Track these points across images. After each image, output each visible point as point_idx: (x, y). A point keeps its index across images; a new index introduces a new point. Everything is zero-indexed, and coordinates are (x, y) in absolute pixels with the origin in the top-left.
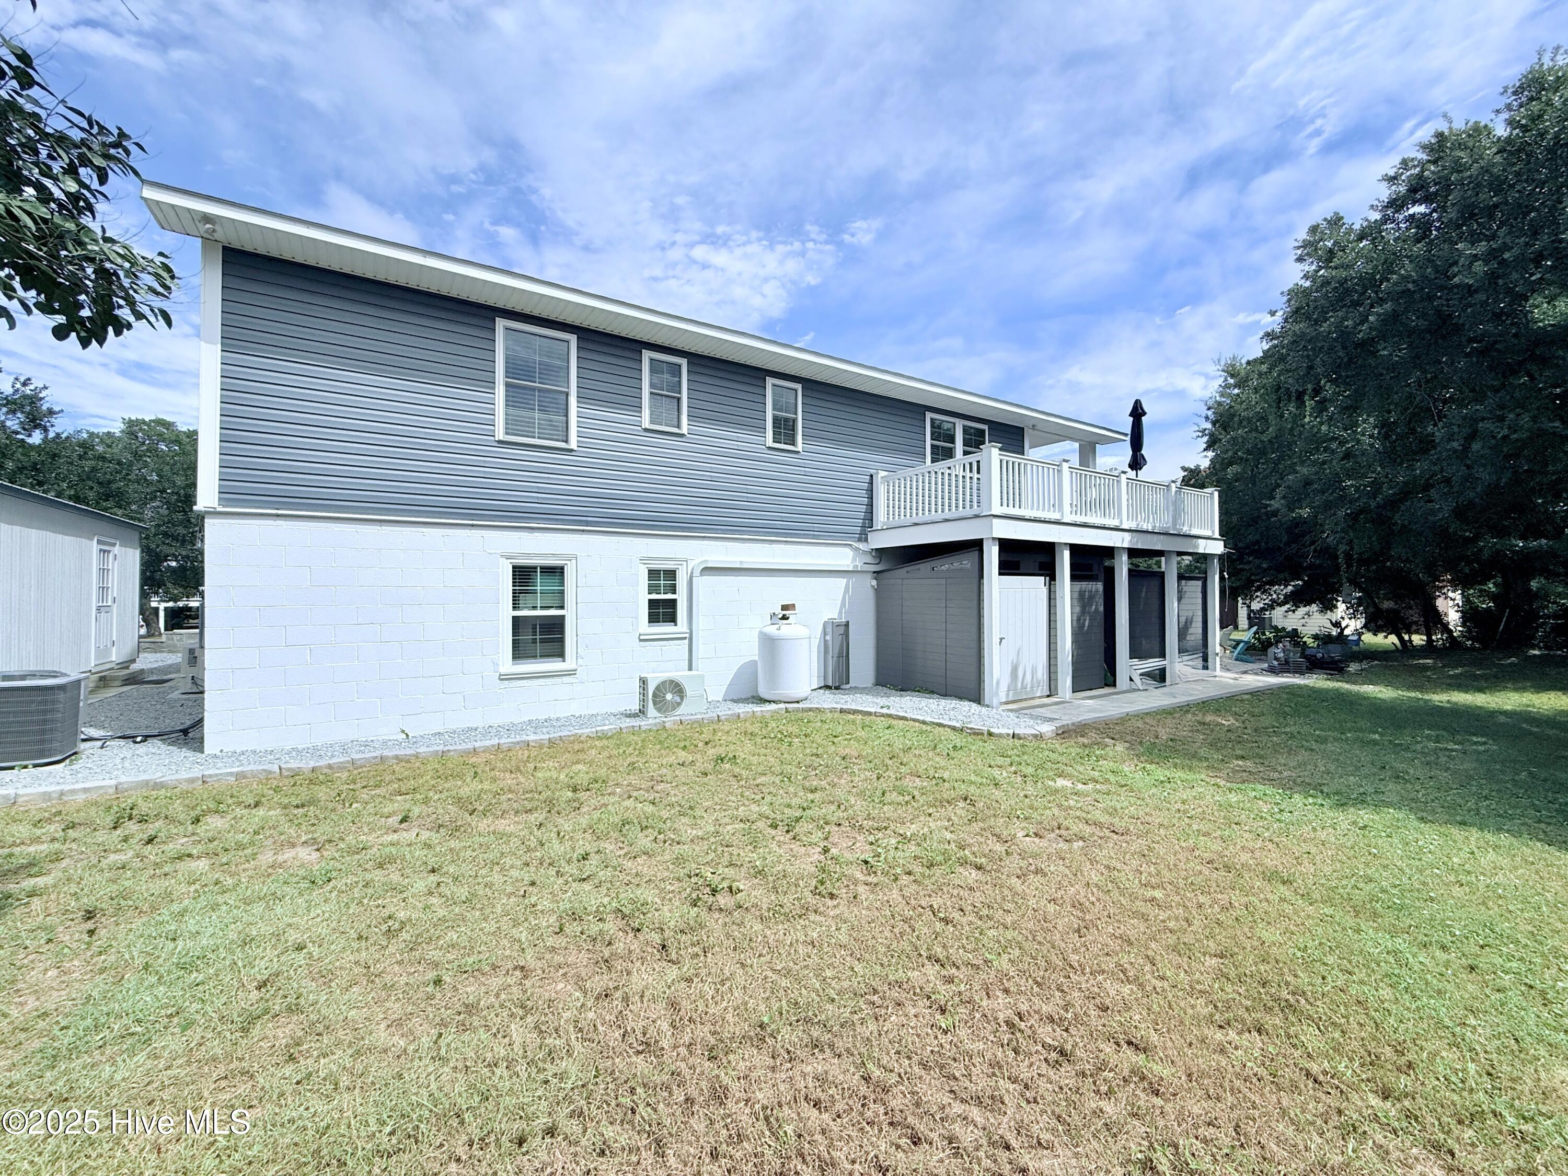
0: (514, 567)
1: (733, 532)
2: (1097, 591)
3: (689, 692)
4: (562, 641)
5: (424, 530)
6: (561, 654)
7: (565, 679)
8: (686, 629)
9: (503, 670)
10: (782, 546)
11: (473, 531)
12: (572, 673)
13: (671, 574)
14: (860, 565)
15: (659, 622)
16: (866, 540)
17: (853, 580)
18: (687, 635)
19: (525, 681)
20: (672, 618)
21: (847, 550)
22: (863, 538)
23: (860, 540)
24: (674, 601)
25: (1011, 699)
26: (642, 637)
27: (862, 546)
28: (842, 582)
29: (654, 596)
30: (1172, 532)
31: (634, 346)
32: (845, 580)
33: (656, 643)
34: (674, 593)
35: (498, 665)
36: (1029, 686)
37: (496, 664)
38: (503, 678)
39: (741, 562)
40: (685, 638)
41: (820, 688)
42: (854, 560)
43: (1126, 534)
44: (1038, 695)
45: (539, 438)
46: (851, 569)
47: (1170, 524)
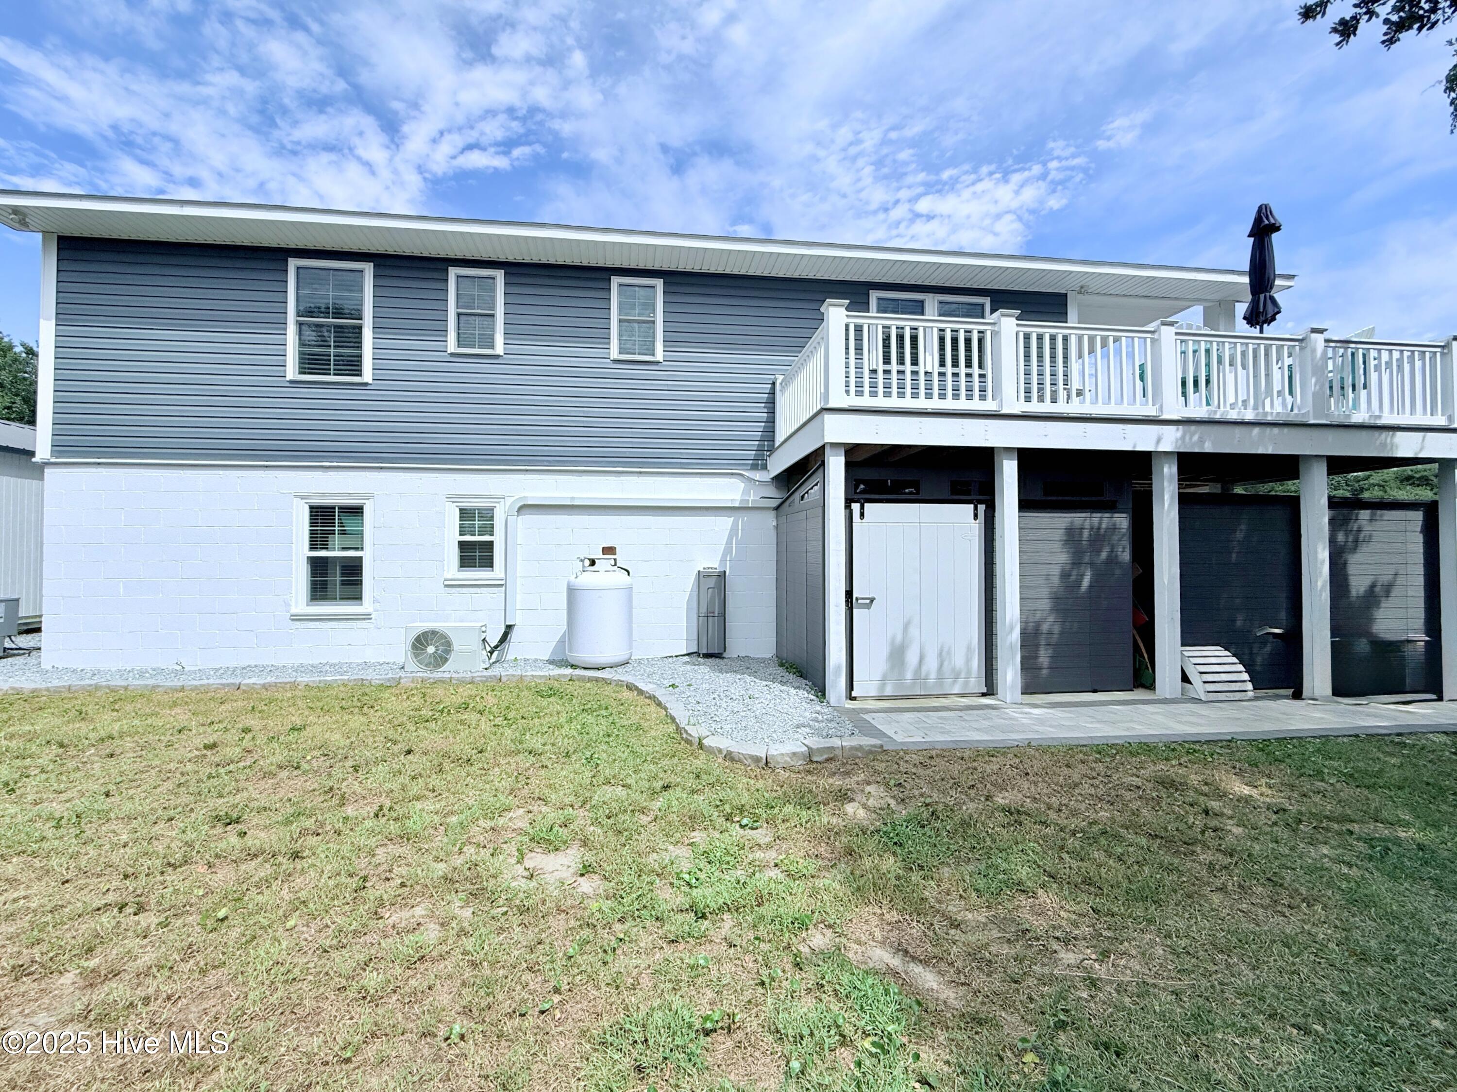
0: (312, 508)
1: (563, 463)
2: (1114, 528)
3: (456, 646)
4: (359, 583)
5: (221, 472)
6: (357, 597)
7: (360, 624)
8: (502, 575)
9: (294, 610)
10: (634, 478)
11: (267, 472)
12: (367, 617)
13: (487, 515)
14: (753, 498)
15: (475, 567)
16: (765, 467)
17: (743, 519)
18: (503, 582)
19: (318, 623)
20: (488, 562)
21: (734, 481)
22: (759, 464)
23: (754, 467)
24: (490, 544)
25: (888, 691)
26: (447, 583)
27: (758, 475)
28: (725, 522)
29: (468, 538)
30: (1312, 422)
31: (440, 265)
32: (731, 520)
33: (465, 590)
34: (492, 535)
35: (290, 605)
36: (933, 675)
37: (288, 605)
38: (296, 618)
39: (573, 498)
40: (501, 585)
41: (688, 655)
42: (745, 492)
43: (1172, 428)
44: (956, 691)
45: (335, 374)
46: (737, 505)
47: (1309, 407)
